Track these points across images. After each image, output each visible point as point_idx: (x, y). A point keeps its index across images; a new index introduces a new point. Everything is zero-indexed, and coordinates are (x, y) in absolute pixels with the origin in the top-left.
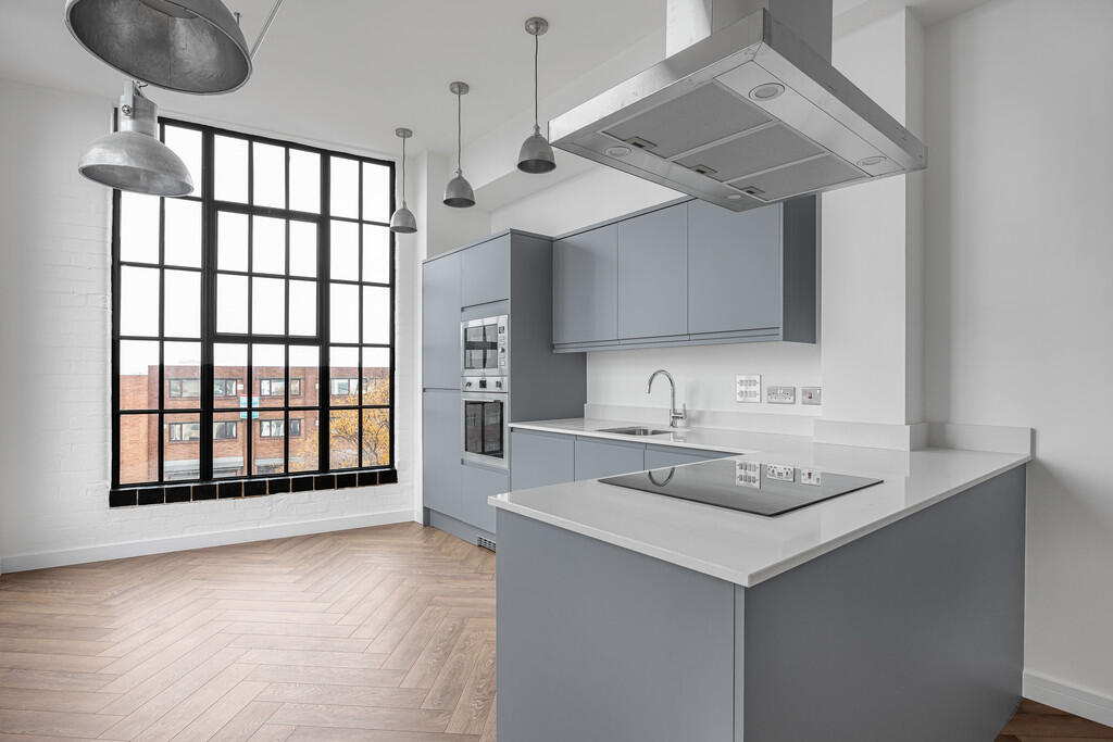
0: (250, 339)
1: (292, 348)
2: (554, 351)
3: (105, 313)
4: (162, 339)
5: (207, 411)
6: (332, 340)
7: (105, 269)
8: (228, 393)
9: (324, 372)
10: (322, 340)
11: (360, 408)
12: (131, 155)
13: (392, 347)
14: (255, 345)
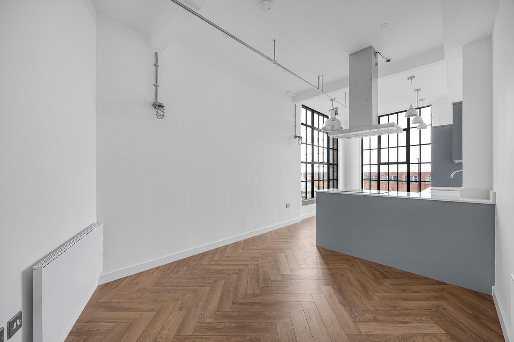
0: (388, 164)
1: (399, 165)
4: (370, 165)
5: (379, 181)
6: (411, 162)
7: (360, 152)
9: (408, 173)
10: (408, 162)
11: (420, 182)
14: (389, 165)
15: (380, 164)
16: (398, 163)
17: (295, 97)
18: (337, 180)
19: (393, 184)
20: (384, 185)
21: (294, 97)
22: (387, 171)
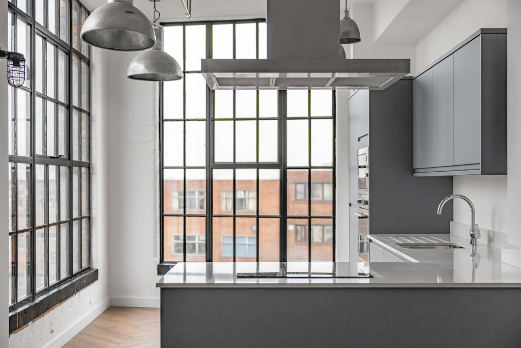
0: (234, 166)
2: (417, 175)
3: (155, 153)
4: (185, 168)
7: (155, 125)
10: (281, 164)
11: (310, 218)
13: (334, 168)
14: (237, 170)
15: (211, 165)
16: (258, 166)
18: (89, 218)
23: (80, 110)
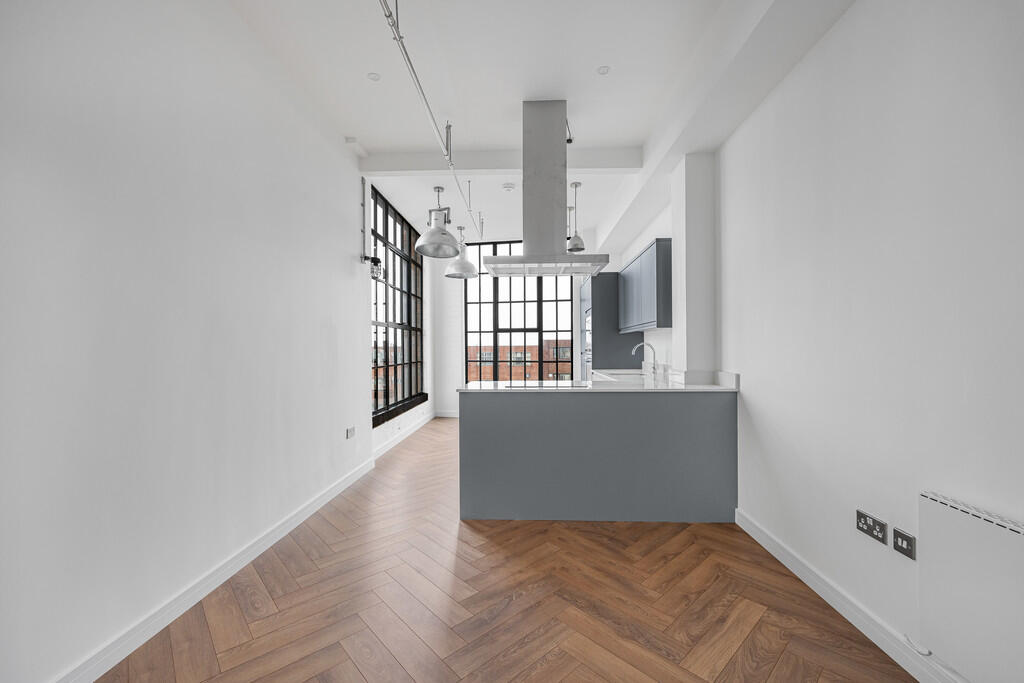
0: (510, 331)
1: (527, 334)
2: (622, 332)
4: (480, 332)
5: (496, 362)
6: (544, 330)
7: (462, 306)
8: (503, 356)
9: (541, 348)
10: (539, 330)
11: (557, 362)
12: (456, 269)
13: (572, 331)
14: (512, 333)
15: (497, 330)
16: (525, 330)
17: (367, 159)
18: (422, 363)
19: (518, 368)
20: (503, 368)
21: (360, 159)
22: (508, 344)
23: (416, 296)
